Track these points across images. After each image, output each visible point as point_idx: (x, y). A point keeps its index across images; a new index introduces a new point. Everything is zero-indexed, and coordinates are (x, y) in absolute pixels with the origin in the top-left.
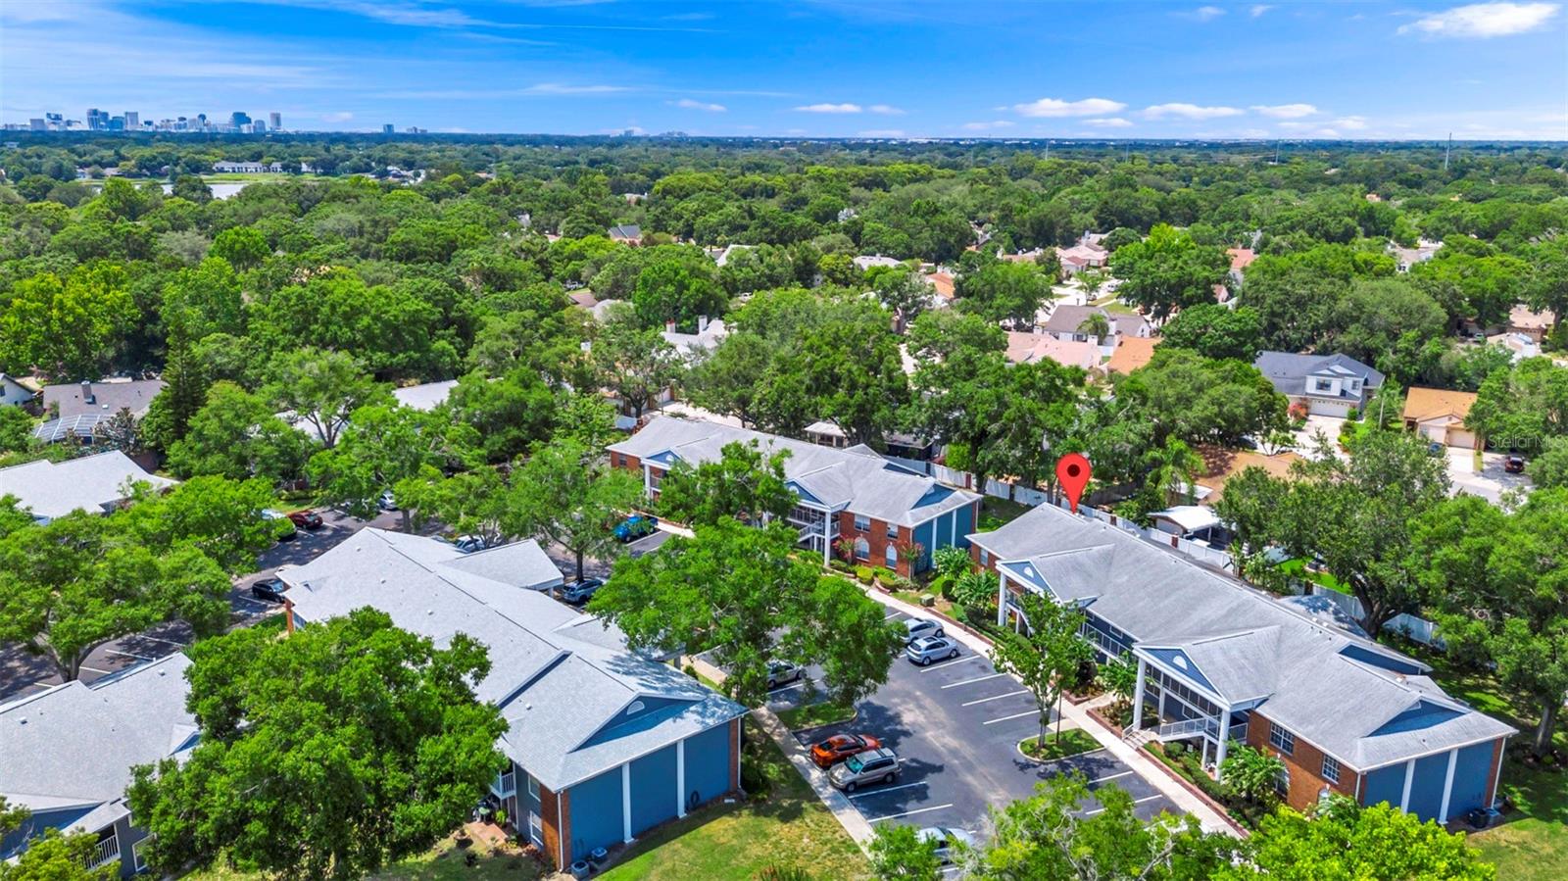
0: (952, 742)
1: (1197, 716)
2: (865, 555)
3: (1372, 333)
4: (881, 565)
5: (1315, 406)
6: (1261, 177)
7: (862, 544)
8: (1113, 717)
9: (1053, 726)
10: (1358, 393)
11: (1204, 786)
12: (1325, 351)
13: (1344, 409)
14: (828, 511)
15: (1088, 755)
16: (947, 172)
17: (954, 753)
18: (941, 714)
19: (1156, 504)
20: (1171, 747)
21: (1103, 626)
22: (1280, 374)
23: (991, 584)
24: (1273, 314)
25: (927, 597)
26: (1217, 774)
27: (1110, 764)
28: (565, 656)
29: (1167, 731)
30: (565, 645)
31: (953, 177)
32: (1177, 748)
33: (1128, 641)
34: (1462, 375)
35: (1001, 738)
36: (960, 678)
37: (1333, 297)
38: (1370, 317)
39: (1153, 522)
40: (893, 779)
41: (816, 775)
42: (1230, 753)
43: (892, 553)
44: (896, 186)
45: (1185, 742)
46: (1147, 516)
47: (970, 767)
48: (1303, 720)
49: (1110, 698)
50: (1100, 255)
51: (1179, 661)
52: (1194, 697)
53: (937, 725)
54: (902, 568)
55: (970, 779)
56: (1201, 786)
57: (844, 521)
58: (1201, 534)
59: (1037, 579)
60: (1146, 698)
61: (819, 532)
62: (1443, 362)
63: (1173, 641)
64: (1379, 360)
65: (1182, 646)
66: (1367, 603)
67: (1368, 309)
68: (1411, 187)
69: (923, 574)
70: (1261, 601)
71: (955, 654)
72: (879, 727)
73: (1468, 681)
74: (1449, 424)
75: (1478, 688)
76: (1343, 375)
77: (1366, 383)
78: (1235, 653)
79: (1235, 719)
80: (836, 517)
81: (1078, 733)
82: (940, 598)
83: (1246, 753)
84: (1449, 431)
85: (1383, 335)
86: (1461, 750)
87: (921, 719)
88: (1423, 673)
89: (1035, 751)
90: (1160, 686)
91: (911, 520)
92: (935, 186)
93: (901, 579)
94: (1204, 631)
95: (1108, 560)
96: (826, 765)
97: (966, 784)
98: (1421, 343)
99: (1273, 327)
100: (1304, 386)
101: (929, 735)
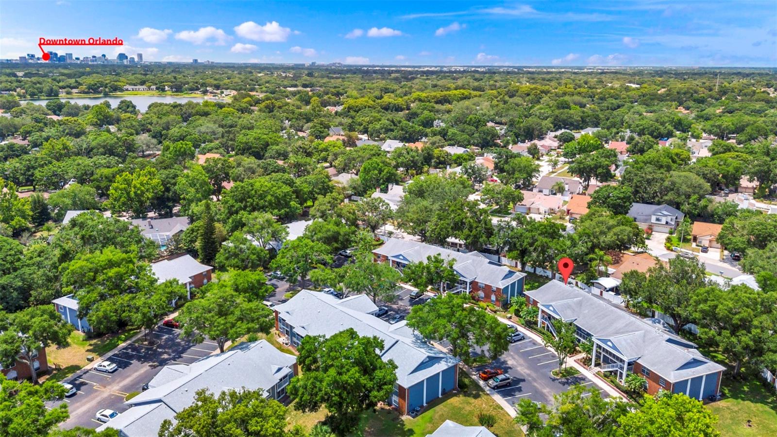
0: (528, 372)
1: (615, 362)
2: (482, 298)
3: (679, 195)
4: (489, 302)
5: (655, 228)
6: (628, 96)
7: (481, 294)
8: (584, 363)
9: (563, 366)
10: (673, 223)
11: (618, 387)
12: (659, 203)
13: (667, 229)
14: (468, 281)
15: (576, 375)
16: (478, 93)
17: (529, 375)
18: (521, 361)
19: (594, 277)
20: (606, 373)
21: (579, 329)
22: (640, 214)
23: (535, 312)
24: (637, 186)
25: (509, 315)
26: (623, 383)
27: (584, 379)
28: (397, 342)
29: (604, 368)
30: (397, 337)
31: (480, 96)
32: (608, 374)
33: (589, 335)
34: (717, 214)
35: (544, 370)
36: (526, 348)
37: (663, 180)
38: (678, 190)
39: (593, 284)
40: (509, 384)
41: (482, 383)
42: (628, 376)
43: (493, 298)
44: (455, 102)
45: (611, 372)
46: (590, 281)
47: (535, 380)
48: (653, 365)
49: (583, 355)
50: (556, 144)
51: (609, 343)
52: (614, 356)
53: (521, 365)
54: (498, 303)
55: (535, 384)
56: (617, 387)
57: (474, 285)
58: (612, 290)
59: (555, 311)
60: (597, 356)
61: (464, 288)
62: (709, 208)
63: (607, 336)
64: (682, 207)
65: (610, 338)
66: (676, 321)
67: (677, 185)
68: (699, 103)
69: (506, 306)
70: (636, 320)
71: (523, 338)
72: (500, 366)
73: (712, 349)
74: (710, 238)
75: (716, 352)
76: (667, 215)
77: (676, 218)
78: (629, 341)
79: (629, 364)
80: (471, 283)
81: (571, 368)
82: (514, 316)
83: (633, 376)
84: (710, 241)
85: (683, 197)
86: (707, 376)
87: (515, 363)
88: (695, 348)
89: (557, 374)
90: (601, 351)
91: (501, 285)
92: (473, 102)
93: (497, 308)
94: (617, 332)
95: (580, 304)
96: (485, 380)
97: (534, 386)
98: (700, 200)
99: (636, 192)
100: (650, 219)
101: (519, 369)
